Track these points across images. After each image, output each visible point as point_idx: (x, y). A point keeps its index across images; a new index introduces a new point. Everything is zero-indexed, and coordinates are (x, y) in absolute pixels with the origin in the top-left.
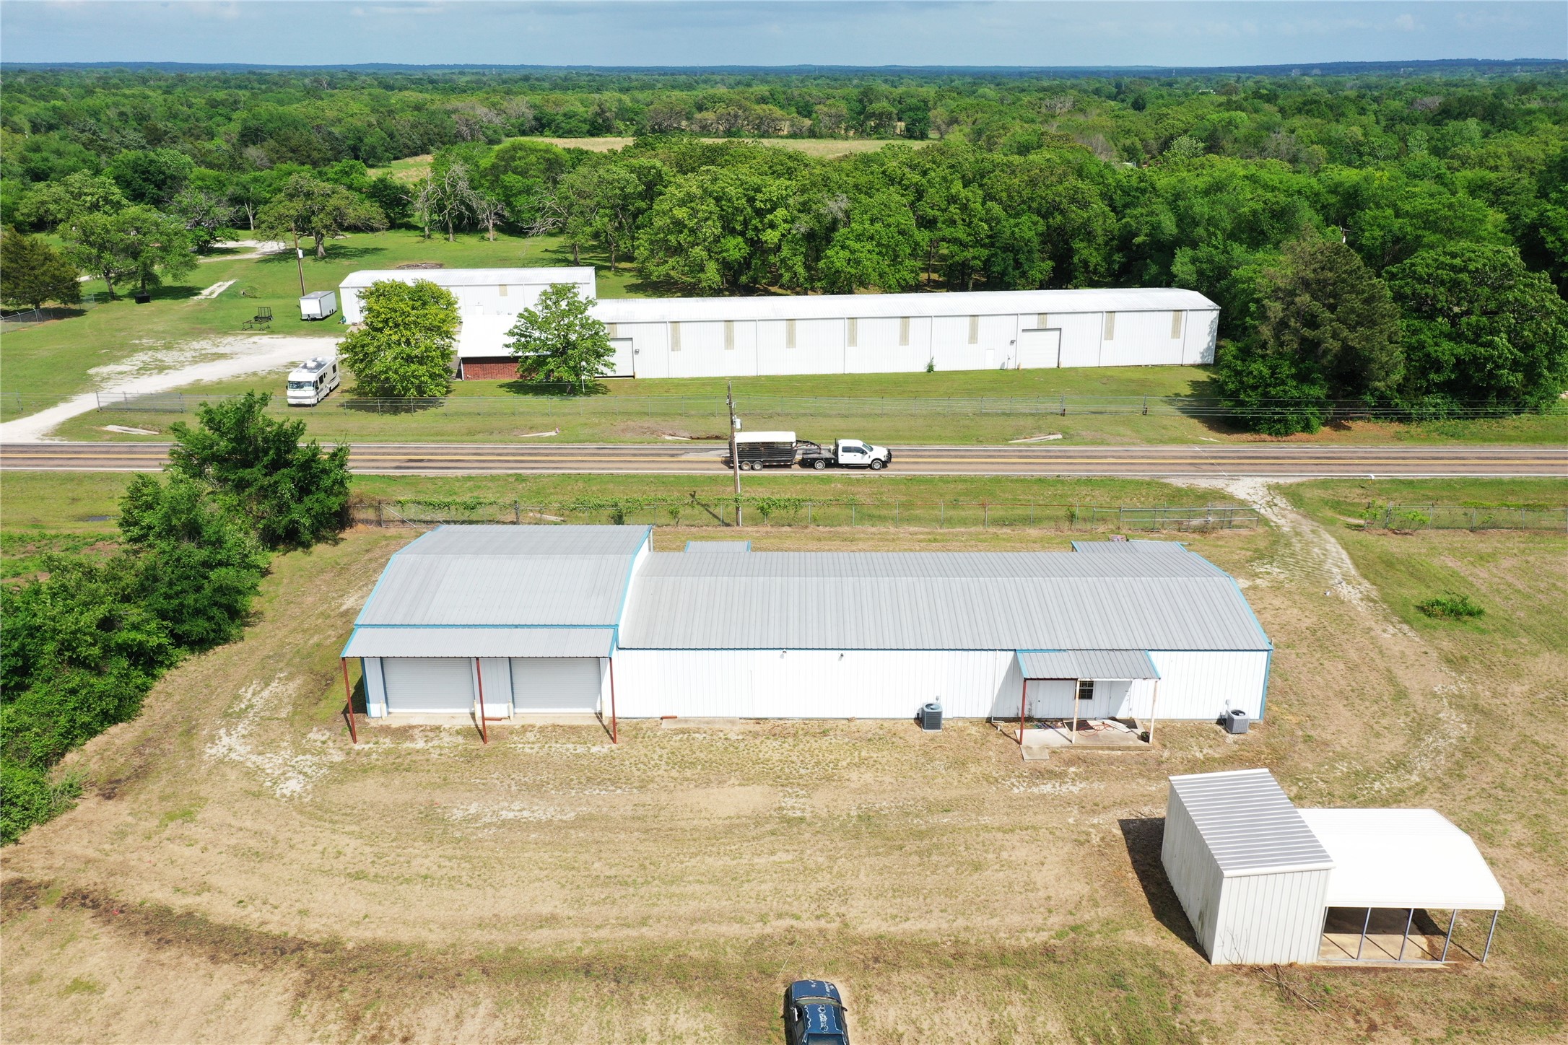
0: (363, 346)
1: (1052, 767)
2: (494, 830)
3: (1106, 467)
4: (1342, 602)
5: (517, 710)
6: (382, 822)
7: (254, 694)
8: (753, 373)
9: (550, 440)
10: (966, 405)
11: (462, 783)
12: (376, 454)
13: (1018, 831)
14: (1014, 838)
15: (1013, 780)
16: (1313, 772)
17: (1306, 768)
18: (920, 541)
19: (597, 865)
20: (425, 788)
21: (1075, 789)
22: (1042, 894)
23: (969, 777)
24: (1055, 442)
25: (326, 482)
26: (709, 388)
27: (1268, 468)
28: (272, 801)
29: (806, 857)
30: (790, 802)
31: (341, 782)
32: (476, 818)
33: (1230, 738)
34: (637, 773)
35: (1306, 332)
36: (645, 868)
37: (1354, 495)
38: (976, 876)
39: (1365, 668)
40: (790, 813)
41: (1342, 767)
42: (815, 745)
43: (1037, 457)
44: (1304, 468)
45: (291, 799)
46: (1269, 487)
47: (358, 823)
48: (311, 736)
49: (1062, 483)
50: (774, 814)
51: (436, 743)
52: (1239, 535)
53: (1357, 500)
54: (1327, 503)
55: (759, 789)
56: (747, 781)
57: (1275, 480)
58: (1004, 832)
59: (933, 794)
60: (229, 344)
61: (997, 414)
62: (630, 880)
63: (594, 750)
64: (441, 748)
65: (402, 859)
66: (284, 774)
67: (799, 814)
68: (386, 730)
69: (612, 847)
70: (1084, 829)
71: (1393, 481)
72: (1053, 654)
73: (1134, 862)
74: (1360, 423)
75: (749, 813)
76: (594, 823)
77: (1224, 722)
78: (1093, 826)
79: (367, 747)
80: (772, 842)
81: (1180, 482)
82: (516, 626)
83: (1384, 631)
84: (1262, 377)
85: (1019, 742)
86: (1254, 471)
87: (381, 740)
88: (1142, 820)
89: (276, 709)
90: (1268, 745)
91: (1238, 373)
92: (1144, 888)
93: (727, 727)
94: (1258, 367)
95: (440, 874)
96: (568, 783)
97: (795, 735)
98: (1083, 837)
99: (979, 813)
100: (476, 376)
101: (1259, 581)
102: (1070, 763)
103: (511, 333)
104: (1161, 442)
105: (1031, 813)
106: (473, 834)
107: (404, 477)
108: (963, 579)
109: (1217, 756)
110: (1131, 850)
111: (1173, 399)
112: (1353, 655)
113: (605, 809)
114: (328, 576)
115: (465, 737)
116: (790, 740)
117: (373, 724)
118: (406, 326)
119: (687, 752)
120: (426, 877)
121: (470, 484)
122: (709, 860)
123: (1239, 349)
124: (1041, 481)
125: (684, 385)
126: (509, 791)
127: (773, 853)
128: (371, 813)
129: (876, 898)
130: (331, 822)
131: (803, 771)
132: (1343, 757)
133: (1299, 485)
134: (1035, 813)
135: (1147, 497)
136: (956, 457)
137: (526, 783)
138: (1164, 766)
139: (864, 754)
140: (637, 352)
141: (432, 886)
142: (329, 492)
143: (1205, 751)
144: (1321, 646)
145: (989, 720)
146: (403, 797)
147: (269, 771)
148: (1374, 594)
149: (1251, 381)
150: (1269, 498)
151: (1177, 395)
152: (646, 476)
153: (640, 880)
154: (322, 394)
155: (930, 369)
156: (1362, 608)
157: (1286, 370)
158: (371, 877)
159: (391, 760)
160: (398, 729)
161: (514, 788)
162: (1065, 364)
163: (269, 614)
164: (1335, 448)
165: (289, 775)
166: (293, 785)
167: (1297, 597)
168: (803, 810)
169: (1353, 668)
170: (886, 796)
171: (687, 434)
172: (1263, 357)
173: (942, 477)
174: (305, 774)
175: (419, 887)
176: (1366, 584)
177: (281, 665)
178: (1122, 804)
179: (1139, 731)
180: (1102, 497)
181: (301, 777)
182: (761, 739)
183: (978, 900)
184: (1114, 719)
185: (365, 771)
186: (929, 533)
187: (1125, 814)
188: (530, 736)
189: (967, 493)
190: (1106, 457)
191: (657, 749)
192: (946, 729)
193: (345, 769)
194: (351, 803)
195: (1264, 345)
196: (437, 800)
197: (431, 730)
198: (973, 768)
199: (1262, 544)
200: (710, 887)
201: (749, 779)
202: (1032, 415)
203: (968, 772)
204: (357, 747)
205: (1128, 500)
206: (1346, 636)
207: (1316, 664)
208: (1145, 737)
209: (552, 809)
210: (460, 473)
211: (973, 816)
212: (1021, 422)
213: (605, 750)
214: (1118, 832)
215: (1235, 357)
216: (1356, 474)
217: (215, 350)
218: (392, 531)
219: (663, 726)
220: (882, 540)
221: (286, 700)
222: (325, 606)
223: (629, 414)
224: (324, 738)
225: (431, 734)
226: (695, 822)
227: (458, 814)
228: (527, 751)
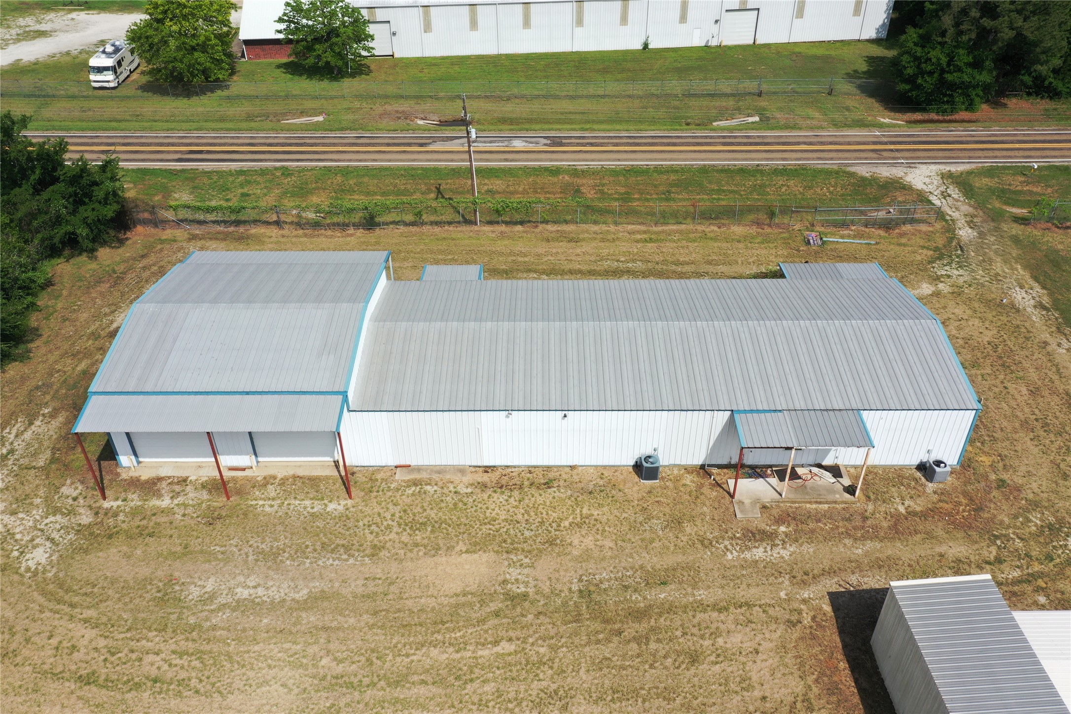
0: (147, 37)
1: (763, 526)
2: (228, 613)
3: (799, 155)
4: (1018, 311)
5: (260, 459)
6: (120, 605)
7: (17, 436)
8: (496, 52)
9: (316, 127)
10: (675, 86)
11: (202, 552)
12: (161, 145)
13: (732, 609)
14: (728, 620)
15: (727, 543)
16: (1008, 527)
17: (1002, 522)
18: (637, 241)
19: (324, 662)
20: (166, 558)
21: (785, 554)
22: (757, 693)
23: (685, 539)
24: (753, 126)
25: (99, 193)
26: (456, 68)
27: (941, 154)
28: (16, 578)
29: (528, 647)
30: (514, 573)
31: (86, 551)
32: (212, 597)
33: (930, 486)
34: (370, 537)
35: (986, 22)
36: (371, 664)
37: (1016, 183)
38: (693, 670)
39: (1046, 393)
40: (514, 588)
41: (1036, 518)
42: (540, 500)
43: (739, 144)
44: (971, 154)
45: (35, 573)
46: (943, 176)
47: (96, 606)
48: (65, 490)
49: (762, 172)
50: (499, 589)
51: (180, 500)
52: (920, 231)
53: (1019, 188)
54: (993, 193)
55: (485, 557)
56: (476, 547)
57: (948, 168)
58: (720, 611)
59: (652, 561)
60: (51, 20)
61: (704, 96)
62: (355, 681)
63: (331, 507)
64: (185, 506)
65: (134, 656)
66: (32, 540)
67: (522, 589)
68: (135, 484)
69: (341, 635)
70: (796, 605)
71: (1050, 168)
72: (768, 415)
73: (845, 646)
74: (1014, 100)
75: (473, 588)
76: (326, 604)
77: (922, 467)
78: (804, 601)
79: (115, 504)
80: (495, 627)
81: (864, 171)
82: (247, 393)
83: (1059, 345)
84: (940, 65)
85: (732, 496)
86: (930, 158)
87: (130, 496)
88: (849, 592)
89: (35, 455)
90: (965, 494)
91: (916, 59)
92: (856, 681)
93: (457, 478)
94: (937, 55)
95: (170, 675)
96: (301, 551)
97: (521, 488)
98: (794, 618)
99: (695, 586)
100: (257, 56)
101: (941, 286)
102: (779, 521)
103: (280, 20)
104: (847, 126)
105: (744, 586)
106: (207, 619)
107: (183, 171)
108: (682, 323)
109: (918, 509)
110: (842, 631)
111: (853, 76)
112: (1033, 375)
113: (337, 585)
114: (104, 287)
115: (210, 492)
116: (516, 493)
117: (124, 476)
118: (185, 17)
119: (419, 509)
120: (155, 681)
121: (242, 178)
122: (434, 652)
123: (921, 37)
124: (742, 171)
125: (435, 65)
126: (246, 562)
127: (496, 643)
128: (110, 592)
129: (596, 702)
130: (72, 606)
131: (527, 534)
132: (1035, 505)
133: (969, 173)
134: (748, 585)
135: (835, 186)
136: (668, 144)
137: (262, 552)
138: (869, 522)
139: (585, 511)
140: (394, 34)
141: (160, 693)
142: (105, 201)
143: (907, 503)
144: (1003, 365)
145: (702, 467)
146: (144, 571)
147: (18, 537)
148: (1046, 300)
149: (929, 68)
150: (943, 188)
151: (856, 71)
152: (399, 169)
153: (366, 681)
154: (122, 78)
155: (646, 46)
156: (1036, 317)
157: (963, 57)
158: (101, 681)
159: (137, 522)
160: (147, 482)
161: (251, 558)
162: (760, 40)
163: (46, 333)
164: (996, 131)
165: (37, 541)
166: (39, 556)
167: (976, 305)
168: (526, 584)
169: (1034, 392)
170: (604, 564)
171: (436, 118)
172: (943, 44)
173: (656, 167)
174: (52, 541)
175: (146, 695)
176: (1037, 288)
177: (48, 397)
178: (830, 572)
179: (846, 482)
180: (795, 186)
181: (48, 544)
182: (489, 492)
183: (695, 702)
184: (819, 466)
185: (110, 537)
186: (645, 232)
187: (832, 585)
188: (271, 490)
189: (678, 184)
190: (798, 143)
191: (390, 506)
192: (663, 478)
193: (91, 534)
194: (93, 578)
195: (943, 34)
196: (176, 574)
197: (178, 483)
198: (688, 528)
199: (940, 241)
200: (434, 689)
201: (476, 544)
202: (733, 95)
203: (682, 531)
204: (106, 504)
205: (818, 190)
206: (1025, 352)
207: (1001, 387)
208: (851, 490)
209: (285, 586)
210: (234, 166)
211: (689, 590)
212: (723, 103)
213: (341, 508)
214: (827, 608)
215: (916, 44)
216: (1018, 161)
217: (38, 27)
218: (168, 233)
219: (397, 477)
220: (603, 240)
221: (46, 444)
222: (97, 324)
223: (386, 97)
224: (75, 494)
225: (177, 488)
226: (423, 600)
227: (195, 592)
228: (268, 509)
